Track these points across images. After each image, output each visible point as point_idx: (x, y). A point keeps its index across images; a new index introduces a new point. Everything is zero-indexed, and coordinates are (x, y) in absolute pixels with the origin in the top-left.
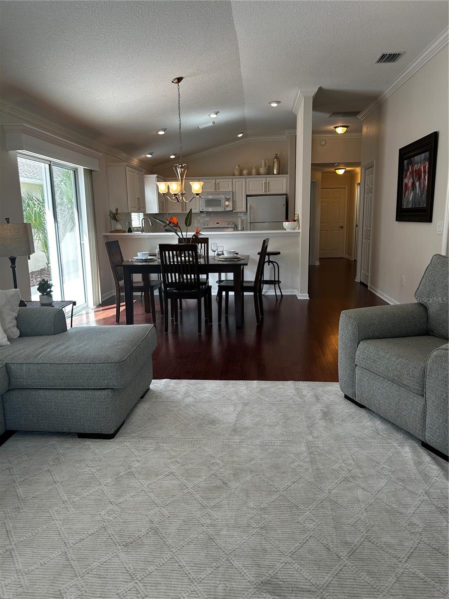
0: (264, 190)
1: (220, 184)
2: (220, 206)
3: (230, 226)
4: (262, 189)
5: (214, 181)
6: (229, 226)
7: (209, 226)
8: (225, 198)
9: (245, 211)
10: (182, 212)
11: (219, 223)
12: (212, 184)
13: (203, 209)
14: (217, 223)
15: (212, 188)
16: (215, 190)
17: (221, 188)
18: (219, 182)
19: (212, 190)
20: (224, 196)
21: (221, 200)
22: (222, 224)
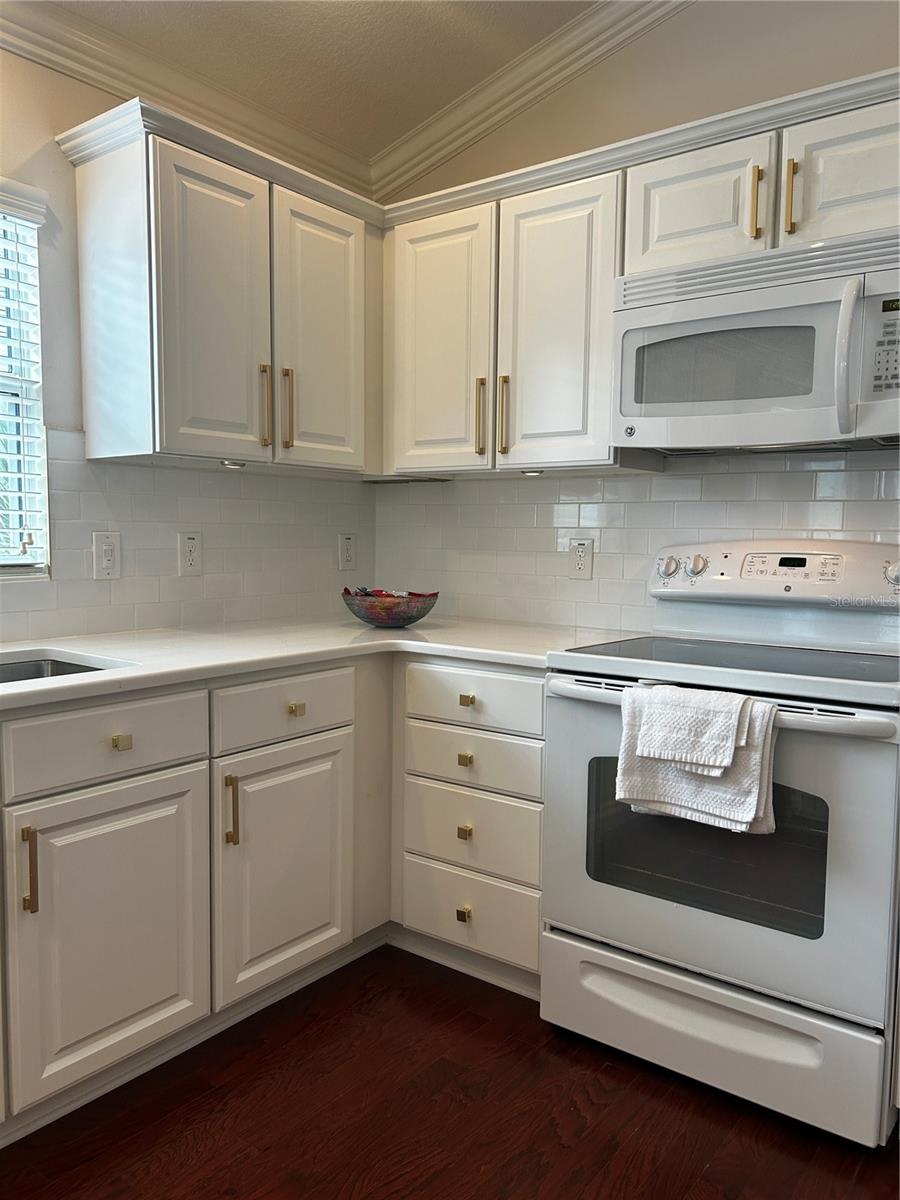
1: (822, 163)
2: (806, 389)
7: (714, 582)
10: (484, 463)
11: (805, 560)
12: (737, 183)
13: (631, 432)
14: (784, 562)
15: (732, 229)
16: (768, 237)
17: (827, 206)
18: (811, 153)
19: (736, 243)
20: (849, 282)
21: (812, 327)
22: (829, 569)
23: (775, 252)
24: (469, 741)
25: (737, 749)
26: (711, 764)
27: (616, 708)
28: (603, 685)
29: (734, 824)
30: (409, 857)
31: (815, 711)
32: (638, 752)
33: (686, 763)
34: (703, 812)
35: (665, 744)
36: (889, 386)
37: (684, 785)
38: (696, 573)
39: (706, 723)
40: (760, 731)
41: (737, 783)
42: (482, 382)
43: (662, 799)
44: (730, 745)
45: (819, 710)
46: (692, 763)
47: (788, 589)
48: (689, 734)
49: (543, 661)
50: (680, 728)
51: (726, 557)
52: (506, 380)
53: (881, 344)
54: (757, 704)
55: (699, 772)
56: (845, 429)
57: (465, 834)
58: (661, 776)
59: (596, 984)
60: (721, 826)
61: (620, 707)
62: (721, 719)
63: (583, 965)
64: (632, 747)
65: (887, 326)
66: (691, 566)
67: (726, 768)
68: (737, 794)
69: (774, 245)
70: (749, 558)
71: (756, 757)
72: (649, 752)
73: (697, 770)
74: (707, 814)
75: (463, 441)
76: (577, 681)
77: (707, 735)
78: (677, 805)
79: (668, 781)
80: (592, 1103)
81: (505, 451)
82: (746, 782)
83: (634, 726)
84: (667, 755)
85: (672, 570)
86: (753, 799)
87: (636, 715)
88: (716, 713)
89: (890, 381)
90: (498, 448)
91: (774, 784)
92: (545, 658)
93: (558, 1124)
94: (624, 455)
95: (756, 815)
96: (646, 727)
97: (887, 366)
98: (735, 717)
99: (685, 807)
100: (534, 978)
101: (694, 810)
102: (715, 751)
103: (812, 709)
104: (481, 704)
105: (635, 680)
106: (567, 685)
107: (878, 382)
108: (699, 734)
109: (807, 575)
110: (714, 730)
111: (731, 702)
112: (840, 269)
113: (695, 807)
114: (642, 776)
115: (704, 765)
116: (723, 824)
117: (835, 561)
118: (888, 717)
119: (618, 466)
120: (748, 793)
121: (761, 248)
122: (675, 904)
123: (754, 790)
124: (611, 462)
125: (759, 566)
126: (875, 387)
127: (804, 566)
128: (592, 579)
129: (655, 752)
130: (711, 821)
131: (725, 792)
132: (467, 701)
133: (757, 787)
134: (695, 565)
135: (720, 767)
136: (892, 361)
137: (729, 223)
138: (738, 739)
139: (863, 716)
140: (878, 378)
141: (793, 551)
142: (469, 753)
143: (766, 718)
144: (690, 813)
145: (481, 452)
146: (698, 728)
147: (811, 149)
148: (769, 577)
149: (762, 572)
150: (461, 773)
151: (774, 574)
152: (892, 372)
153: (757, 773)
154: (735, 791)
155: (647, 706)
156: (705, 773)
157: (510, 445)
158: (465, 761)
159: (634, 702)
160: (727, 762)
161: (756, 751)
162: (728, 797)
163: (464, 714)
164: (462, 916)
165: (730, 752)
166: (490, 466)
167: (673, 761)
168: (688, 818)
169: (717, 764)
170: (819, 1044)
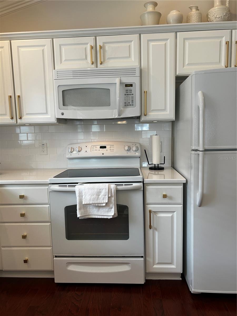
0: (223, 64)
1: (107, 47)
2: (109, 105)
3: (131, 154)
4: (220, 61)
5: (90, 41)
6: (129, 154)
7: (82, 154)
8: (121, 83)
9: (173, 117)
10: (14, 121)
11: (106, 146)
12: (86, 49)
13: (63, 114)
14: (101, 147)
15: (85, 61)
16: (95, 64)
17: (109, 58)
18: (104, 44)
19: (87, 65)
20: (117, 79)
21: (109, 89)
22: (112, 149)
23: (97, 69)
24: (23, 209)
25: (109, 197)
26: (103, 202)
27: (74, 192)
28: (67, 186)
29: (108, 217)
30: (3, 249)
31: (124, 185)
32: (83, 203)
33: (96, 204)
34: (100, 215)
35: (90, 200)
36: (128, 105)
37: (95, 209)
38: (79, 151)
39: (100, 192)
40: (113, 192)
41: (109, 206)
42: (10, 97)
43: (89, 214)
44: (107, 197)
45: (125, 184)
46: (98, 203)
47: (103, 154)
48: (96, 196)
49: (47, 181)
50: (94, 195)
51: (86, 147)
52: (19, 97)
53: (125, 95)
54: (111, 185)
55: (100, 205)
56: (119, 115)
57: (24, 237)
58: (88, 208)
59: (72, 268)
60: (105, 218)
61: (75, 191)
62: (104, 190)
63: (67, 264)
64: (81, 202)
65: (126, 90)
66: (78, 150)
67: (106, 203)
68: (109, 209)
69: (97, 67)
70: (92, 147)
71: (113, 199)
72: (86, 203)
73: (99, 205)
74: (101, 215)
75: (5, 115)
76: (59, 186)
77: (101, 195)
78: (93, 215)
79: (90, 209)
80: (78, 301)
81: (21, 118)
82: (111, 205)
83: (81, 196)
84: (91, 202)
85: (72, 151)
86: (113, 209)
87: (80, 193)
88: (102, 189)
89: (128, 104)
90: (18, 117)
91: (117, 204)
92: (48, 180)
93: (71, 311)
94: (59, 120)
95: (114, 213)
96: (84, 196)
97: (127, 100)
98: (107, 190)
99: (95, 215)
100: (52, 272)
101: (98, 215)
102: (103, 199)
103: (123, 184)
104: (27, 197)
105: (77, 183)
106: (56, 187)
107: (125, 104)
108: (98, 196)
109: (107, 150)
110: (102, 193)
111: (106, 186)
112: (115, 75)
113: (98, 214)
114: (84, 209)
115: (101, 203)
116: (105, 217)
117: (113, 146)
118: (139, 184)
119: (58, 123)
120: (112, 208)
121: (93, 66)
122: (92, 241)
123: (113, 207)
124: (56, 122)
125: (95, 149)
126: (125, 105)
127: (106, 148)
128: (47, 154)
129: (88, 202)
130: (103, 217)
131: (106, 209)
132: (22, 197)
133: (114, 206)
134: (79, 149)
135: (104, 203)
136: (128, 99)
137: (85, 59)
138: (109, 195)
139: (135, 185)
140: (125, 103)
141: (103, 144)
142: (23, 213)
143: (114, 189)
144: (97, 216)
145: (12, 118)
146: (98, 194)
147: (104, 43)
148: (98, 151)
149: (96, 150)
150: (22, 219)
151: (99, 150)
152: (128, 102)
153: (113, 203)
154: (108, 208)
155: (84, 190)
156: (101, 205)
157: (22, 117)
158: (22, 215)
159: (79, 190)
160: (107, 201)
161: (113, 197)
162: (107, 210)
163: (22, 201)
164: (26, 261)
165: (107, 199)
166: (15, 123)
167: (93, 204)
168: (96, 217)
169: (104, 202)
170: (130, 264)
